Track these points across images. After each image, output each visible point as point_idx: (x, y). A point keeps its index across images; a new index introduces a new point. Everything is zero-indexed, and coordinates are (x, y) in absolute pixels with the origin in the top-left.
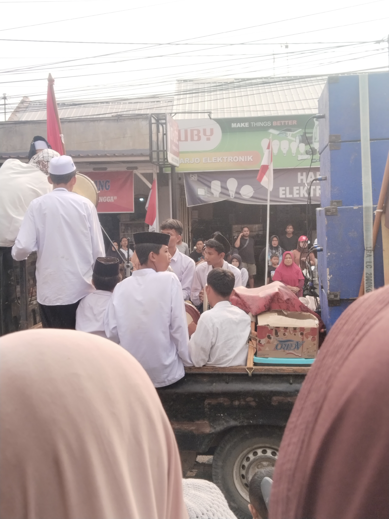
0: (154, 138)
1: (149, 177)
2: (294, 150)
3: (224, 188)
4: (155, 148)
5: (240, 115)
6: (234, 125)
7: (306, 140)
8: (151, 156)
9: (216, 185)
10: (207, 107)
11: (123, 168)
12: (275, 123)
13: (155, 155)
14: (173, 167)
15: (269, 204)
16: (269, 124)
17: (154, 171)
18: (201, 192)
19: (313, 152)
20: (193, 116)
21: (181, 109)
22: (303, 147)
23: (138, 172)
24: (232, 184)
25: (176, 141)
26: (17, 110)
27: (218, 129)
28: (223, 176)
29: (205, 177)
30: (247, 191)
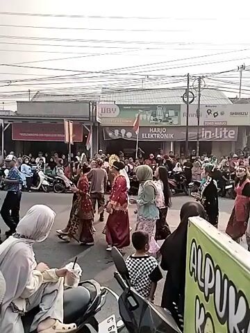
0: (91, 111)
2: (148, 119)
3: (120, 133)
4: (91, 115)
5: (127, 103)
6: (124, 107)
7: (154, 115)
8: (89, 118)
9: (117, 132)
10: (114, 99)
12: (141, 107)
13: (91, 118)
14: (99, 123)
15: (138, 140)
16: (138, 107)
17: (91, 125)
18: (110, 134)
19: (157, 120)
20: (108, 103)
21: (103, 99)
22: (152, 118)
23: (84, 125)
24: (123, 131)
25: (100, 112)
26: (35, 97)
27: (118, 109)
28: (120, 128)
29: (112, 128)
30: (129, 135)
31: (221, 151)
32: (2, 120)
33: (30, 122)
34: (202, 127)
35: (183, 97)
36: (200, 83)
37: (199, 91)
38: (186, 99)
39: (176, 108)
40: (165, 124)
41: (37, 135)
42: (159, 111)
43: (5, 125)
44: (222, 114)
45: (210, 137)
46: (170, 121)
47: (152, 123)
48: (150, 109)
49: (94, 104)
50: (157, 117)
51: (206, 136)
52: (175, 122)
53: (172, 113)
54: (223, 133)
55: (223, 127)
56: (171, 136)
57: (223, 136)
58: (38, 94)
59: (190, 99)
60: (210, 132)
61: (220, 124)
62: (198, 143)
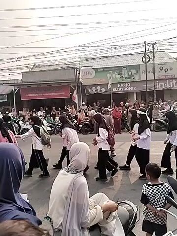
0: (76, 74)
1: (74, 86)
2: (117, 77)
3: (96, 89)
5: (100, 67)
6: (99, 70)
7: (120, 74)
8: (75, 80)
9: (94, 89)
10: (91, 65)
11: (66, 84)
12: (111, 69)
14: (81, 83)
16: (109, 69)
17: (76, 85)
18: (90, 91)
19: (123, 77)
21: (84, 66)
22: (119, 76)
23: (71, 85)
24: (99, 88)
25: (82, 75)
26: (33, 68)
27: (94, 72)
28: (96, 85)
29: (91, 86)
30: (103, 90)
31: (171, 97)
32: (13, 86)
33: (32, 86)
34: (157, 80)
35: (142, 59)
36: (154, 47)
37: (154, 54)
38: (144, 60)
39: (137, 67)
40: (129, 80)
41: (38, 95)
42: (124, 71)
43: (15, 89)
44: (171, 69)
45: (163, 87)
46: (133, 77)
47: (120, 80)
48: (118, 70)
49: (77, 69)
50: (123, 76)
51: (160, 86)
52: (137, 78)
53: (134, 71)
54: (173, 83)
55: (172, 79)
56: (135, 88)
57: (173, 86)
58: (35, 66)
59: (147, 60)
60: (163, 83)
61: (170, 77)
62: (155, 92)
